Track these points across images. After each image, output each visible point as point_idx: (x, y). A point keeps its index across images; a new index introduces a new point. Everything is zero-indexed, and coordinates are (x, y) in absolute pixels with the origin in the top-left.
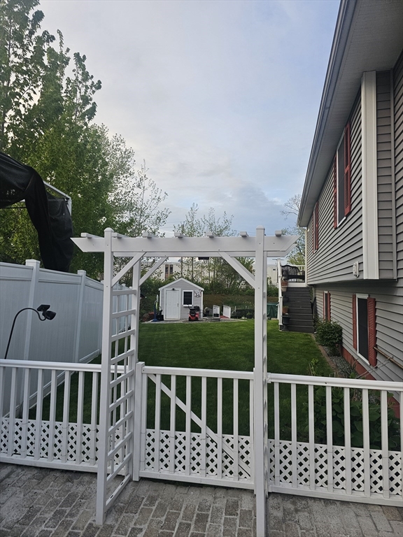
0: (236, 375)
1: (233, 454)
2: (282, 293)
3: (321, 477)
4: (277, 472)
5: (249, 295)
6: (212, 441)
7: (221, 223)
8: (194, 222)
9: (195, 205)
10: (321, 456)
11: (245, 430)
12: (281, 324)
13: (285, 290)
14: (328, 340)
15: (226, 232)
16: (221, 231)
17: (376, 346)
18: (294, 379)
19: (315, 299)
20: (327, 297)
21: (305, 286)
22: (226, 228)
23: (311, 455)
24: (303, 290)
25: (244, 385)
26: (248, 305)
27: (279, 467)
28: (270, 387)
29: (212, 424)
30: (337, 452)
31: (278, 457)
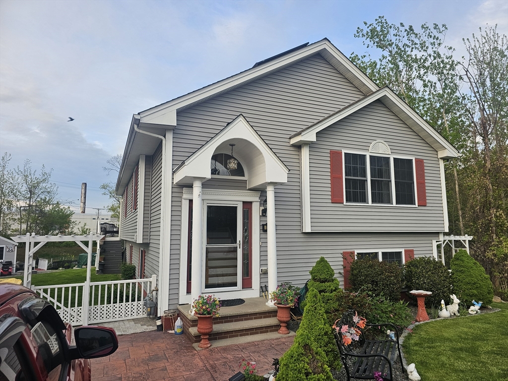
0: (77, 285)
1: (75, 314)
2: (100, 246)
3: (108, 315)
4: (92, 317)
5: (67, 246)
6: (66, 311)
7: (38, 175)
8: (6, 173)
9: (8, 155)
10: (109, 308)
11: (80, 304)
12: (97, 269)
13: (102, 243)
14: (127, 275)
15: (44, 185)
16: (38, 183)
17: (144, 273)
18: (100, 283)
19: (125, 249)
20: (131, 247)
21: (118, 240)
22: (44, 180)
23: (105, 309)
24: (116, 243)
25: (81, 288)
26: (65, 256)
27: (93, 315)
28: (91, 287)
29: (66, 305)
30: (114, 306)
31: (93, 311)
